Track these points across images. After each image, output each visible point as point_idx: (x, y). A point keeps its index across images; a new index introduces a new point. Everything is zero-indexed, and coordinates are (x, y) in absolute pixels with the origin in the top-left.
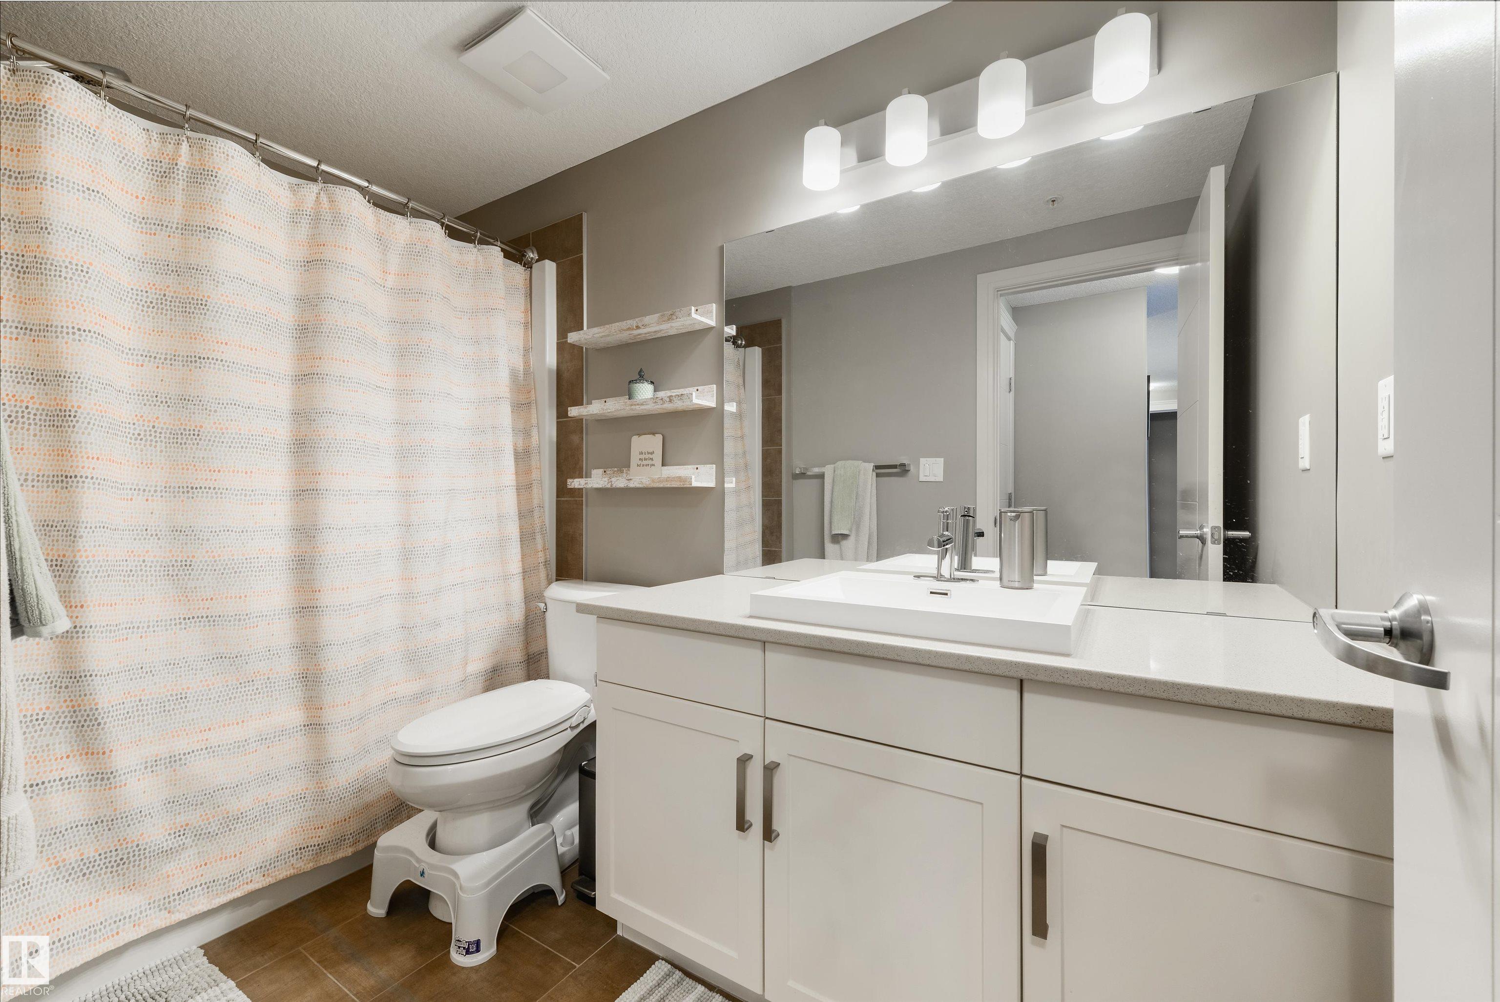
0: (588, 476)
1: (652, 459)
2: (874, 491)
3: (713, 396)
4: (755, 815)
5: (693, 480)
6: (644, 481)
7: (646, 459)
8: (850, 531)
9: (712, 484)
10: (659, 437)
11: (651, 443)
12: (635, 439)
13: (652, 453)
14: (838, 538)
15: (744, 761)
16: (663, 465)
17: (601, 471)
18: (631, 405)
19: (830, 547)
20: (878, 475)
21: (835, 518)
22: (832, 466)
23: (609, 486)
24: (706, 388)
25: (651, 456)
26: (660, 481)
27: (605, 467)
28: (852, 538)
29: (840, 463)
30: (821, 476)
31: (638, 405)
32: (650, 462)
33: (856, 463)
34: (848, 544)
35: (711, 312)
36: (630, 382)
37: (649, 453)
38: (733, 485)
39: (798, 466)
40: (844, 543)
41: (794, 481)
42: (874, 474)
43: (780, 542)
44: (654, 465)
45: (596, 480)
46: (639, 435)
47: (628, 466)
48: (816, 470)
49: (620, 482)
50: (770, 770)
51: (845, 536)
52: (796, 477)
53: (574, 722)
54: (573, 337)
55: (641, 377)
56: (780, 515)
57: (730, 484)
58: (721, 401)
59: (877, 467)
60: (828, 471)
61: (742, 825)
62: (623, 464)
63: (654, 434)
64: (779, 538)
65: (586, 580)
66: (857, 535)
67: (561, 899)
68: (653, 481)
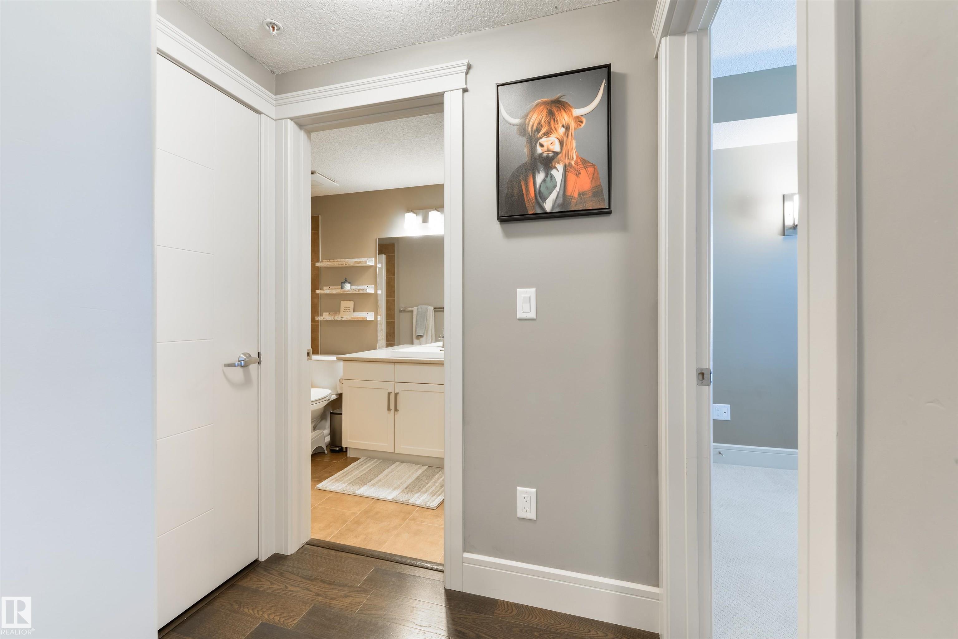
0: (322, 315)
1: (349, 310)
2: (434, 318)
3: (373, 289)
4: (392, 406)
5: (367, 318)
6: (348, 318)
7: (347, 310)
8: (424, 334)
9: (373, 319)
10: (352, 302)
11: (350, 304)
12: (342, 302)
13: (350, 307)
14: (419, 337)
15: (389, 394)
16: (354, 312)
17: (327, 313)
18: (343, 291)
19: (415, 341)
20: (435, 312)
21: (418, 329)
22: (417, 307)
23: (334, 319)
24: (371, 286)
25: (349, 308)
26: (354, 318)
27: (330, 312)
28: (425, 337)
29: (420, 306)
30: (412, 311)
31: (346, 291)
32: (349, 311)
33: (426, 306)
34: (423, 339)
35: (373, 261)
36: (342, 283)
37: (348, 307)
38: (380, 319)
39: (402, 307)
40: (421, 339)
41: (400, 313)
42: (434, 311)
43: (394, 339)
44: (350, 312)
45: (326, 316)
46: (344, 300)
47: (340, 312)
48: (410, 309)
49: (338, 318)
50: (396, 395)
51: (422, 336)
52: (401, 311)
53: (328, 398)
54: (318, 264)
55: (346, 281)
56: (394, 328)
57: (379, 318)
58: (376, 290)
59: (434, 308)
60: (415, 309)
61: (389, 409)
62: (337, 311)
63: (350, 301)
64: (394, 338)
65: (320, 354)
66: (427, 336)
67: (326, 452)
68: (352, 318)
